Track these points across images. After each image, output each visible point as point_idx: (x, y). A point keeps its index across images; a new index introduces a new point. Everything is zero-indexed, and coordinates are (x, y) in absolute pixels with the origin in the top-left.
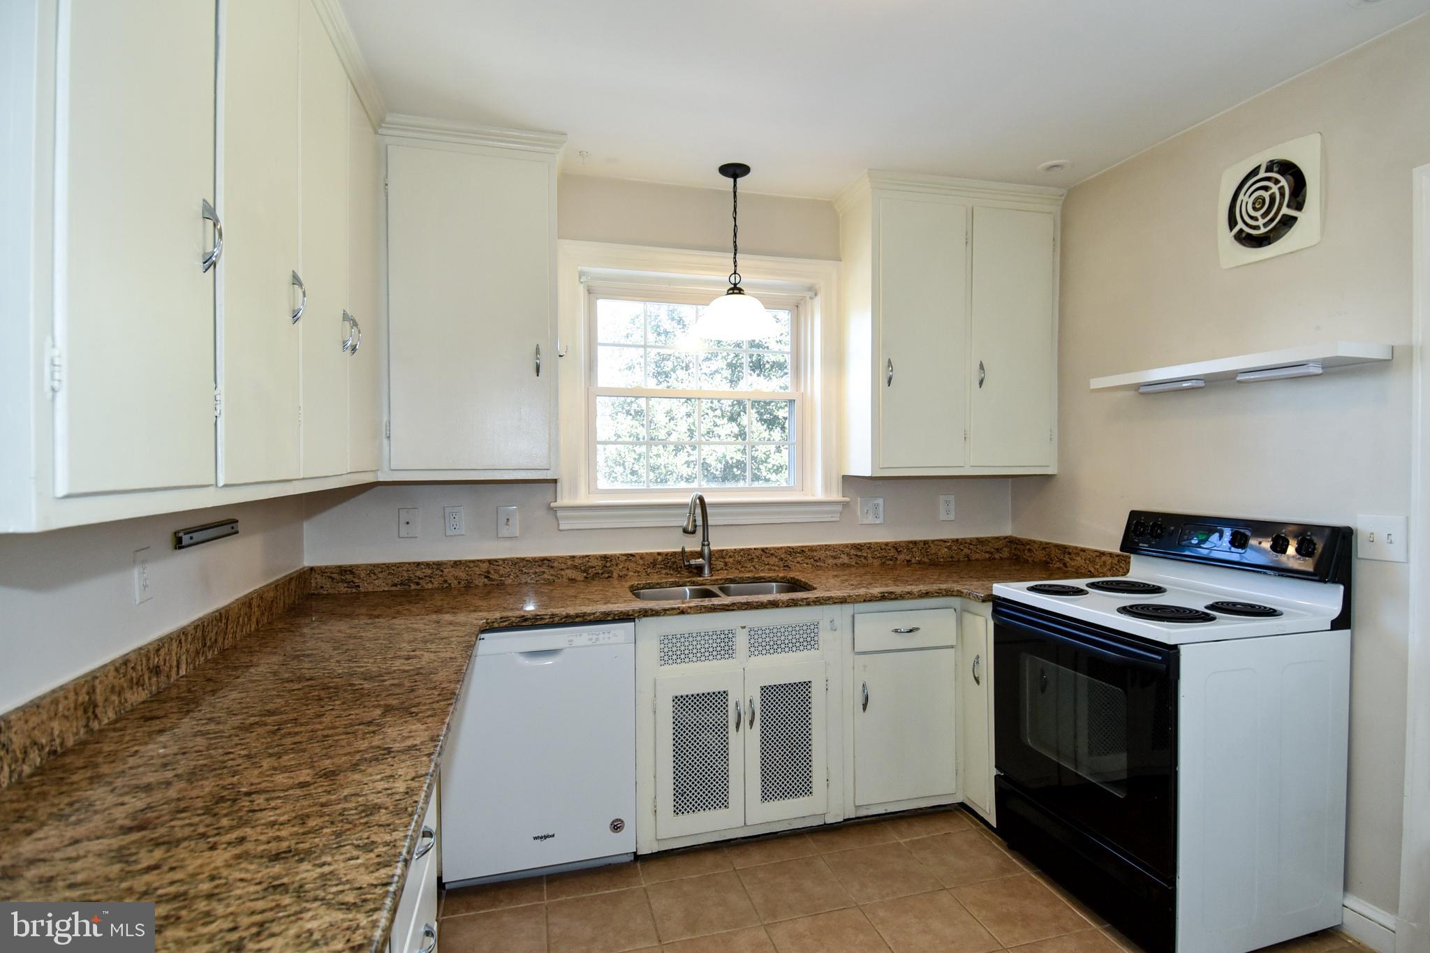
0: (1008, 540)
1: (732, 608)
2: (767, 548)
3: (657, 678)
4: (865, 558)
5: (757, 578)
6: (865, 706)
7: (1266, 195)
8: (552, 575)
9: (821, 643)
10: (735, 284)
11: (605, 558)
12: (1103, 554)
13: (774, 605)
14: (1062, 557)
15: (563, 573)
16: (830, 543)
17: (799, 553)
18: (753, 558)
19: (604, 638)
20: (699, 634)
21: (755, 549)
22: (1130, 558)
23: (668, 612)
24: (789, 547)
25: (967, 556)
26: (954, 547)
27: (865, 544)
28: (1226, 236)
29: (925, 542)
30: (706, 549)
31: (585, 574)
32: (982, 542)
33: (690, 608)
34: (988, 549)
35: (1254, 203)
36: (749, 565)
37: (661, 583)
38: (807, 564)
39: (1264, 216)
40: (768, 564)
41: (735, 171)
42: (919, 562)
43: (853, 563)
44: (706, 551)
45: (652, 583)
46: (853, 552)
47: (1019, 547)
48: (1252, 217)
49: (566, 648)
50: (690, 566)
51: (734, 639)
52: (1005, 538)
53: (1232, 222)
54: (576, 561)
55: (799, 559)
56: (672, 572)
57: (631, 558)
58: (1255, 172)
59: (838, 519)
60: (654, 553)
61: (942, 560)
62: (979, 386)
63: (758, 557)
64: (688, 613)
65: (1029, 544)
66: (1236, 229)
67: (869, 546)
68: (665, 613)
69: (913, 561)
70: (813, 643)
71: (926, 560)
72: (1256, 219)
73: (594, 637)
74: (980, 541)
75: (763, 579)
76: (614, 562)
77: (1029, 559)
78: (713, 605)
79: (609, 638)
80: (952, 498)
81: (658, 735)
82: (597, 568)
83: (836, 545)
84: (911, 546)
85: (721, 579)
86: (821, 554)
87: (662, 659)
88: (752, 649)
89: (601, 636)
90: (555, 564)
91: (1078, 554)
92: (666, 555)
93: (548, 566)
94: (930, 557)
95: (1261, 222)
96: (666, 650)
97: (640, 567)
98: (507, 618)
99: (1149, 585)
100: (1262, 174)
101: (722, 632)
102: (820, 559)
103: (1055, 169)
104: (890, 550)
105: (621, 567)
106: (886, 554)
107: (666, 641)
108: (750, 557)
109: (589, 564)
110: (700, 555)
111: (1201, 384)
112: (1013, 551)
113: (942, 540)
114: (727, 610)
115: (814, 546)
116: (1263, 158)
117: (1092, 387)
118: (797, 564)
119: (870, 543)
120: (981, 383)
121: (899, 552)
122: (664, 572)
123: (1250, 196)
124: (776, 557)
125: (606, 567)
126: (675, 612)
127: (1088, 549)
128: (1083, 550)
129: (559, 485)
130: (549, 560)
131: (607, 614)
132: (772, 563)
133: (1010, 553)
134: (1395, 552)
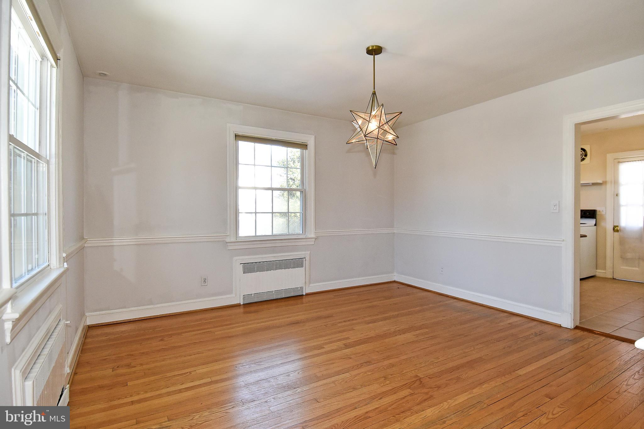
134: (603, 213)
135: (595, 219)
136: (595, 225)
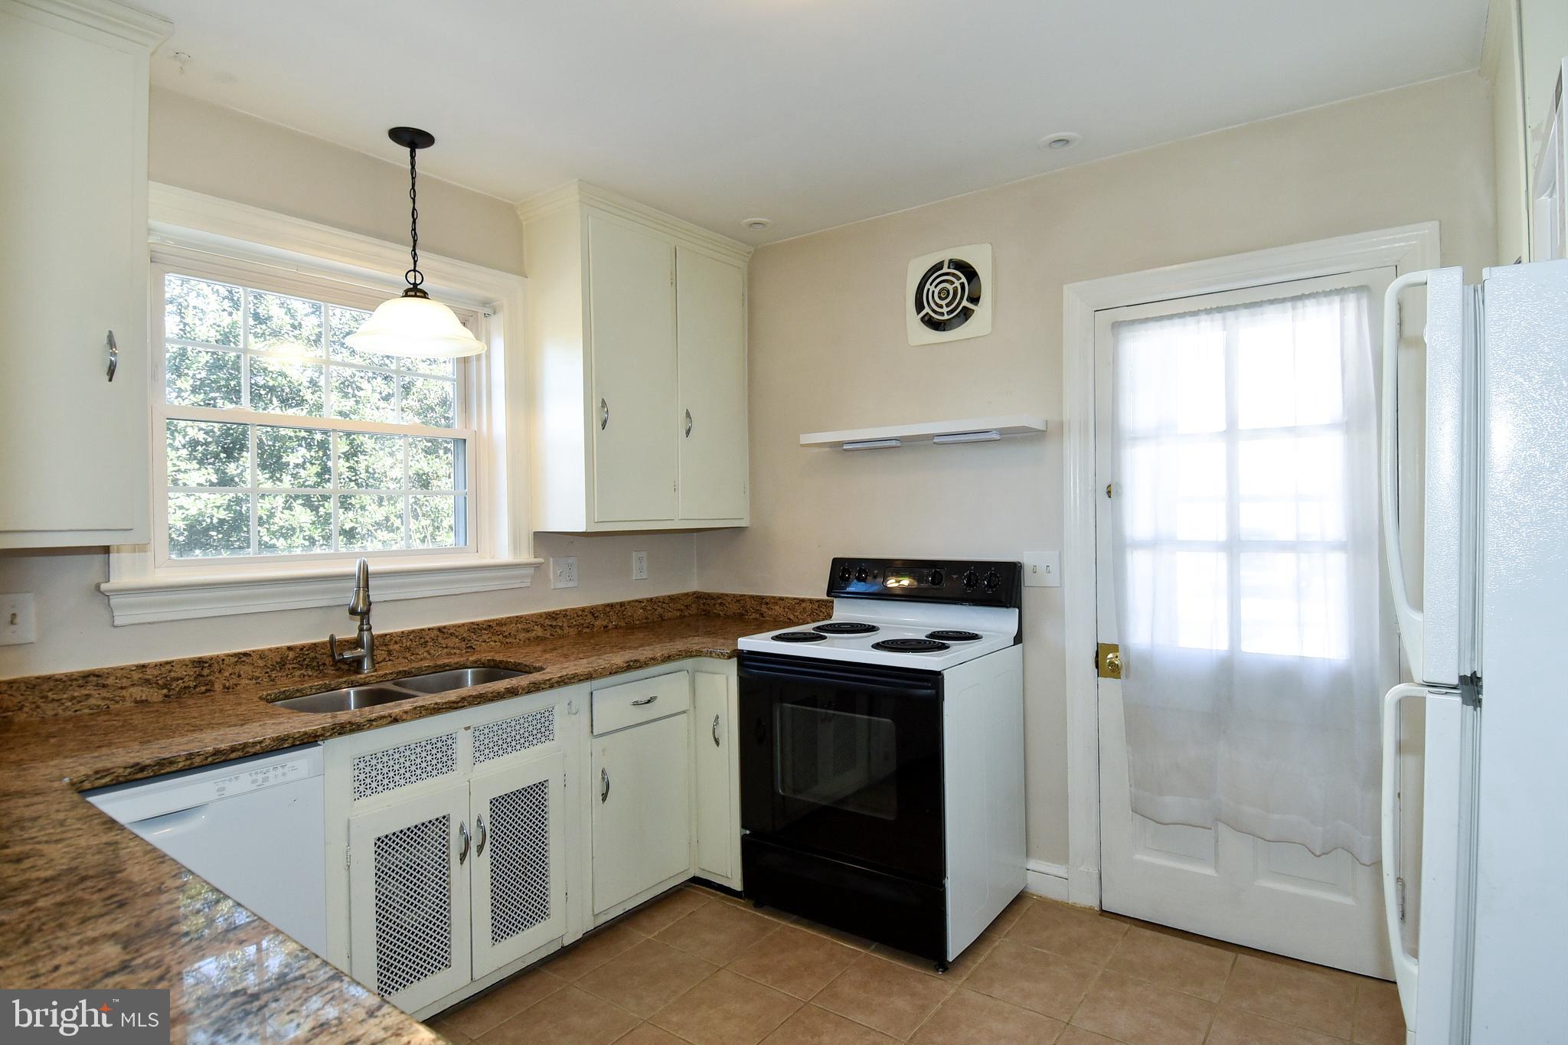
0: (695, 595)
1: (463, 705)
2: (445, 627)
3: (351, 818)
4: (561, 628)
5: (440, 666)
6: (604, 797)
7: (950, 288)
8: (104, 699)
9: (557, 732)
10: (415, 285)
11: (200, 662)
12: (803, 600)
13: (512, 693)
14: (758, 608)
15: (124, 692)
16: (521, 614)
17: (485, 629)
18: (427, 642)
19: (276, 776)
20: (407, 748)
21: (429, 629)
22: (833, 602)
23: (374, 723)
24: (472, 623)
25: (661, 616)
26: (649, 608)
27: (561, 611)
28: (914, 319)
29: (622, 604)
30: (366, 635)
31: (165, 691)
32: (674, 599)
33: (406, 712)
34: (679, 606)
35: (939, 293)
36: (421, 650)
37: (303, 689)
38: (495, 642)
39: (948, 305)
40: (446, 647)
41: (413, 139)
42: (616, 627)
43: (548, 635)
44: (366, 636)
45: (288, 691)
46: (548, 622)
47: (708, 602)
48: (937, 304)
49: (212, 802)
50: (344, 661)
51: (454, 746)
52: (694, 593)
53: (919, 307)
54: (149, 671)
55: (485, 637)
56: (310, 673)
57: (244, 659)
58: (939, 266)
59: (529, 584)
60: (281, 648)
61: (637, 622)
62: (685, 435)
63: (433, 640)
64: (403, 720)
65: (720, 598)
66: (923, 313)
67: (565, 614)
68: (371, 725)
69: (610, 626)
70: (547, 733)
71: (622, 624)
72: (941, 307)
73: (260, 777)
74: (672, 599)
75: (447, 666)
76: (216, 667)
77: (721, 613)
78: (436, 704)
79: (284, 774)
80: (644, 554)
81: (353, 897)
82: (186, 679)
83: (528, 615)
84: (608, 609)
85: (391, 674)
86: (512, 628)
87: (356, 790)
88: (477, 754)
89: (271, 774)
90: (111, 681)
91: (776, 603)
92: (302, 649)
93: (97, 685)
94: (627, 620)
95: (945, 310)
96: (362, 776)
97: (259, 670)
98: (107, 772)
99: (865, 625)
100: (945, 270)
101: (439, 739)
102: (510, 634)
103: (757, 226)
104: (586, 616)
105: (227, 674)
106: (582, 622)
107: (362, 765)
108: (423, 640)
109: (173, 674)
110: (357, 643)
111: (898, 444)
112: (702, 607)
113: (637, 601)
114: (456, 708)
115: (502, 619)
116: (946, 255)
117: (801, 443)
118: (483, 644)
119: (566, 610)
120: (688, 432)
121: (596, 618)
122: (298, 673)
123: (936, 287)
124: (457, 637)
125: (202, 676)
126: (385, 721)
127: (787, 598)
128: (781, 599)
129: (113, 556)
130: (98, 676)
131: (281, 740)
132: (452, 646)
133: (698, 609)
134: (1052, 580)
135: (1017, 610)
136: (1018, 639)
